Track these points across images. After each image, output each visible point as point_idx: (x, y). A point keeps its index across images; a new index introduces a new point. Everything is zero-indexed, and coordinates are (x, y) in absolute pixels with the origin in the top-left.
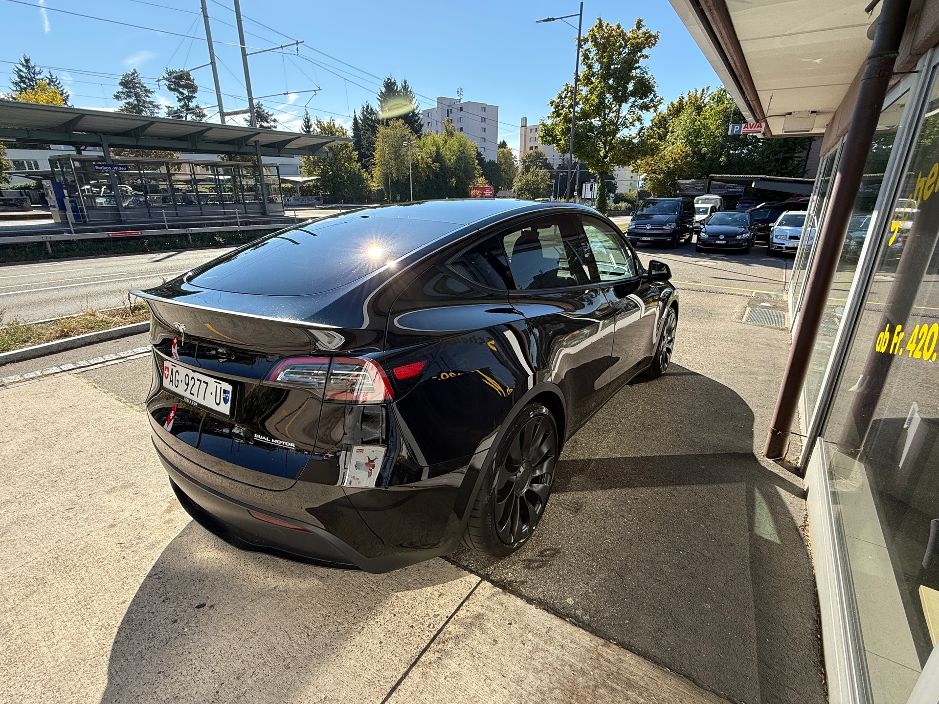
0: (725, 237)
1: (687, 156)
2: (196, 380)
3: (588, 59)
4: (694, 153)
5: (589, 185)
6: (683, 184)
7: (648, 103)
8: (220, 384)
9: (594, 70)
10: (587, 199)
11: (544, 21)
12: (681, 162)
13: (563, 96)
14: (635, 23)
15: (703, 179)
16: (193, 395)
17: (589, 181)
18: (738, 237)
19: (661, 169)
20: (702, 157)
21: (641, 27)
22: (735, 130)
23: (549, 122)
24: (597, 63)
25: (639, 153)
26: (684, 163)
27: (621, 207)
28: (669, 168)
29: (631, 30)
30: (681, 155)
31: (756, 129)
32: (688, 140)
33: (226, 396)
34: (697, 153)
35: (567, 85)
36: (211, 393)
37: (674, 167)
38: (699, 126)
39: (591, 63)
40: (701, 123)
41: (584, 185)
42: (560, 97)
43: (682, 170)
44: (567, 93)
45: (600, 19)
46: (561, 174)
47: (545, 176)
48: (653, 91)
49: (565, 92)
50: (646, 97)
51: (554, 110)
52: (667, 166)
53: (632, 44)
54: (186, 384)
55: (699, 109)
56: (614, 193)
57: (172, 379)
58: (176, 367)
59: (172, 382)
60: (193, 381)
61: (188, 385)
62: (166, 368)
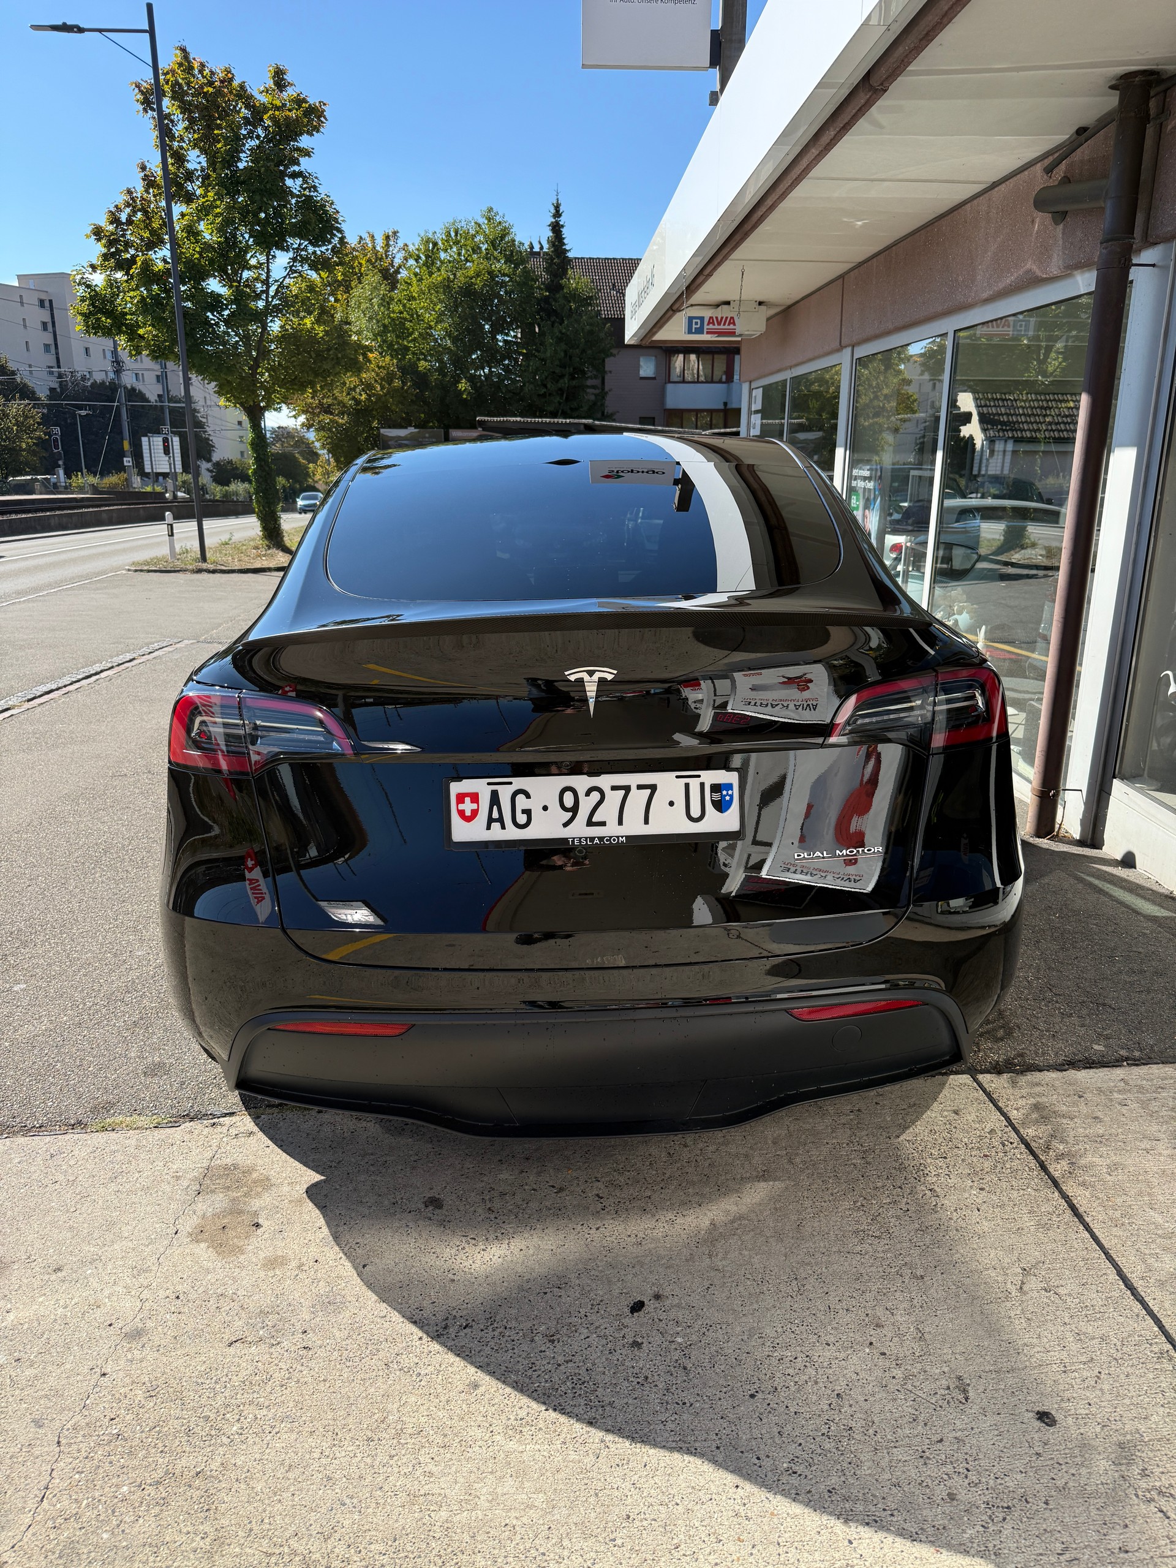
1: (390, 378)
2: (605, 789)
3: (172, 138)
4: (403, 369)
5: (158, 441)
6: (392, 438)
7: (329, 254)
8: (697, 776)
9: (190, 166)
10: (158, 474)
11: (55, 28)
12: (382, 388)
13: (123, 217)
14: (269, 75)
15: (432, 427)
16: (602, 824)
17: (158, 432)
19: (341, 403)
20: (421, 380)
21: (285, 86)
22: (694, 326)
23: (98, 279)
24: (197, 152)
25: (338, 363)
26: (388, 392)
27: (236, 494)
28: (358, 402)
29: (262, 88)
30: (378, 375)
31: (726, 327)
32: (384, 341)
33: (723, 796)
34: (408, 370)
35: (129, 192)
36: (671, 804)
37: (369, 399)
38: (401, 313)
39: (182, 148)
40: (404, 306)
41: (144, 440)
42: (115, 220)
43: (386, 408)
44: (134, 212)
45: (183, 50)
46: (83, 413)
47: (26, 417)
48: (340, 231)
49: (128, 210)
50: (326, 241)
51: (104, 250)
52: (354, 398)
53: (273, 118)
54: (566, 810)
55: (389, 277)
56: (209, 460)
57: (495, 815)
58: (511, 783)
59: (501, 820)
60: (596, 796)
61: (575, 809)
62: (461, 798)
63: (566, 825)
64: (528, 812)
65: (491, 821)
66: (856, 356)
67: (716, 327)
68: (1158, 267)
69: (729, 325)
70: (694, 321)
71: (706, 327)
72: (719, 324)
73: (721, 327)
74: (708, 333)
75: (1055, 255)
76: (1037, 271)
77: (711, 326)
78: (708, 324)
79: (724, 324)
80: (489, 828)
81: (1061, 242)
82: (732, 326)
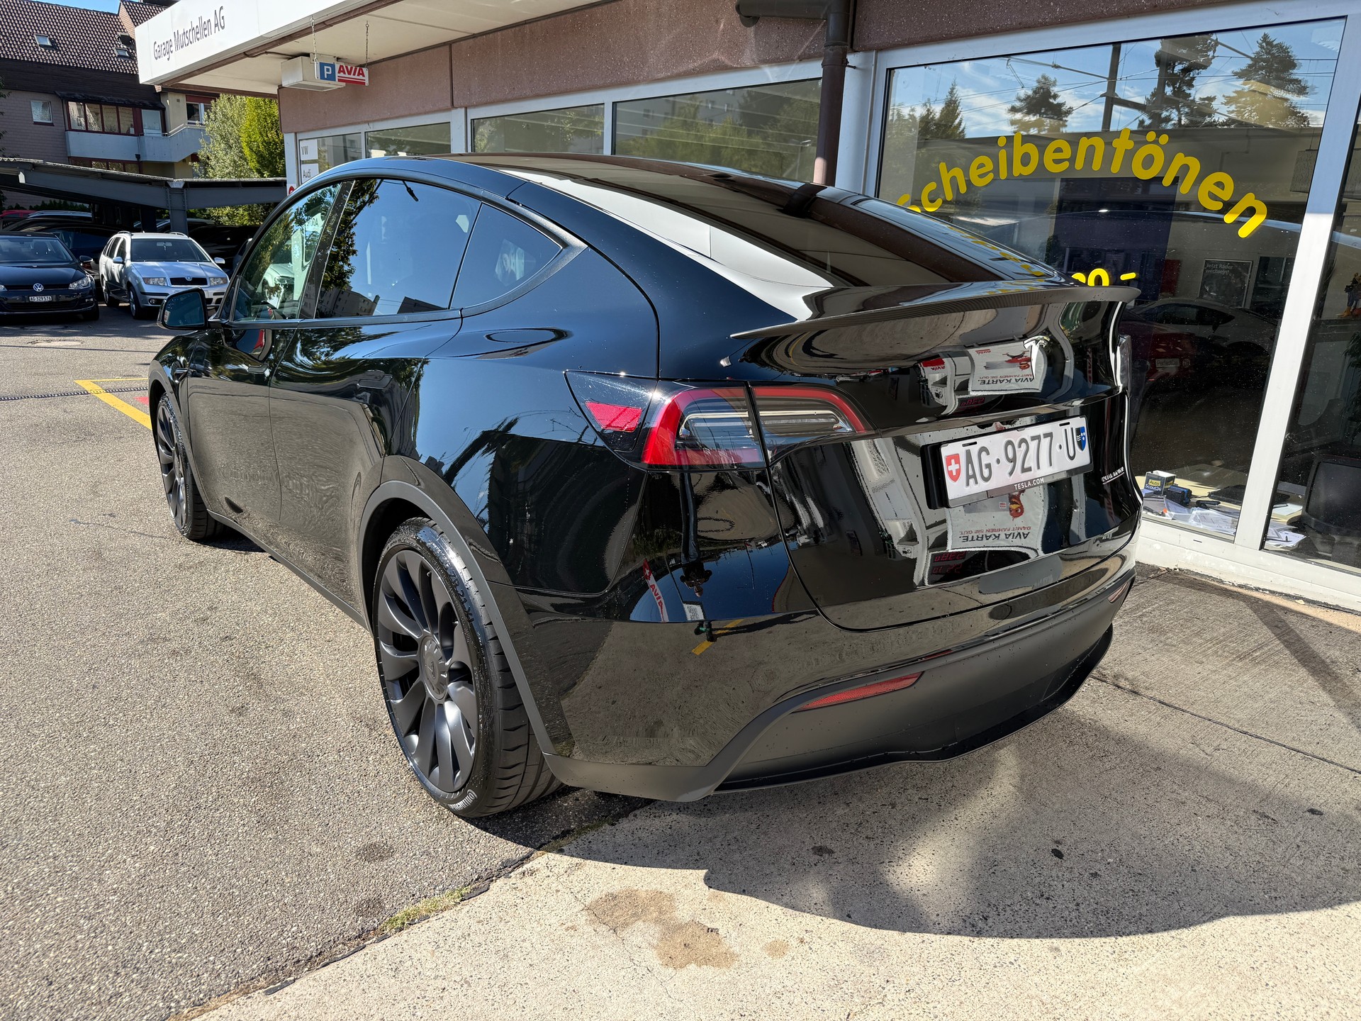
0: (45, 287)
2: (1029, 440)
8: (1068, 423)
16: (1029, 469)
18: (73, 286)
22: (326, 73)
31: (356, 77)
33: (1081, 437)
36: (1060, 447)
54: (1010, 460)
57: (971, 473)
58: (975, 443)
59: (974, 476)
60: (1024, 445)
61: (1013, 460)
62: (949, 458)
63: (1011, 473)
64: (988, 466)
65: (968, 477)
66: (470, 117)
67: (347, 75)
68: (859, 69)
69: (358, 75)
70: (326, 67)
71: (337, 75)
72: (349, 73)
73: (352, 76)
74: (339, 80)
75: (748, 51)
76: (726, 61)
77: (342, 74)
78: (339, 73)
79: (354, 74)
80: (968, 484)
81: (753, 41)
82: (361, 77)
